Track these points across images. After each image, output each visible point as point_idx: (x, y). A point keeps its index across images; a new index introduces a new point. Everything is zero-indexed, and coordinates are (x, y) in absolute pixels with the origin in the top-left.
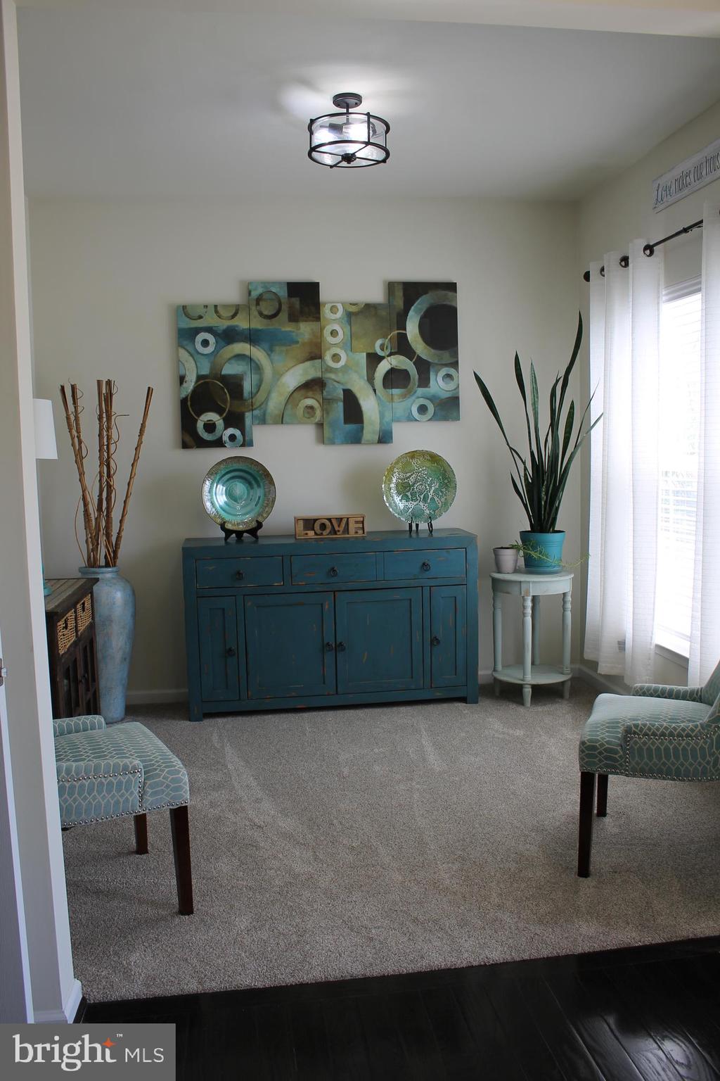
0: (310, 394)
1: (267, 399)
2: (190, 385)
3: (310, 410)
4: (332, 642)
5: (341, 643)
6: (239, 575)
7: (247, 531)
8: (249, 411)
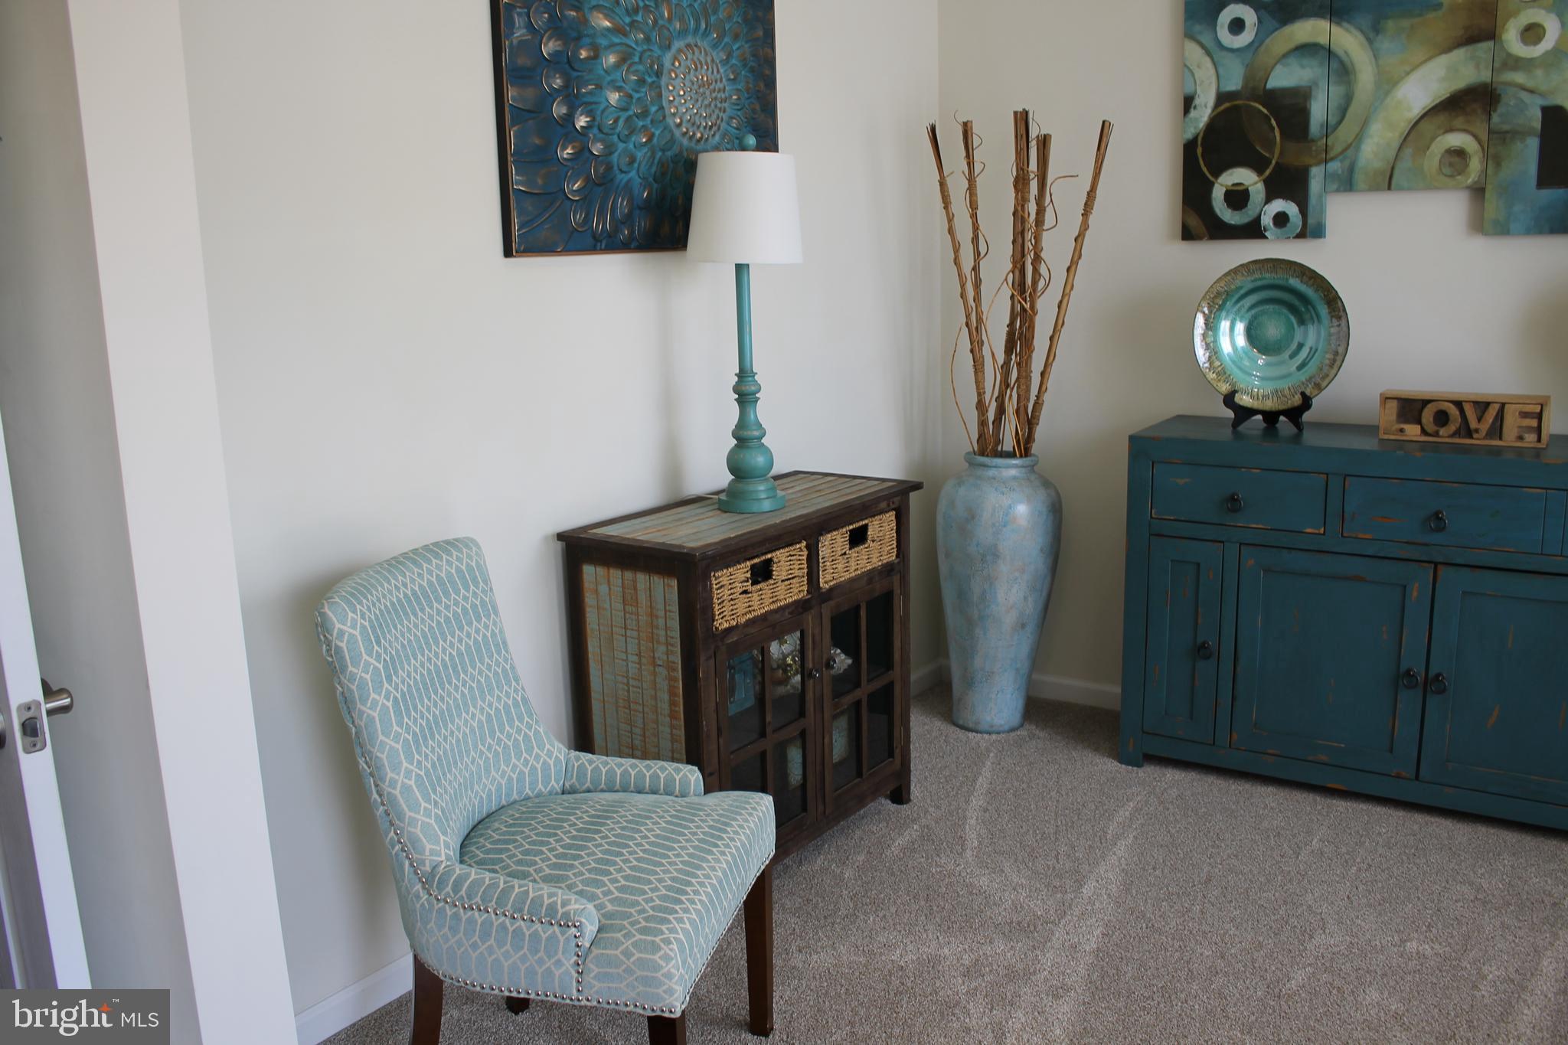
0: (1459, 122)
1: (1359, 138)
2: (1203, 113)
3: (1456, 159)
4: (1419, 669)
5: (1438, 675)
6: (1233, 504)
7: (1284, 412)
8: (1318, 164)
